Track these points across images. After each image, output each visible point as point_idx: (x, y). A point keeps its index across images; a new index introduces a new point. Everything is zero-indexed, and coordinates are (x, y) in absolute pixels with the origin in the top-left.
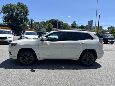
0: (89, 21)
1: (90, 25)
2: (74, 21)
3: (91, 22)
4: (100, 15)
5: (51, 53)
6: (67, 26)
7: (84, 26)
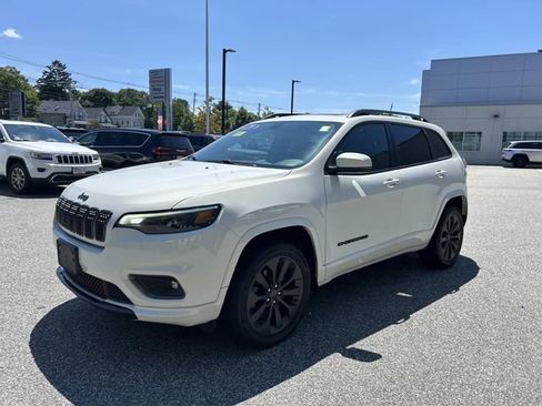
0: (151, 72)
1: (160, 90)
2: (55, 63)
3: (160, 79)
4: (225, 51)
5: (366, 236)
6: (18, 86)
7: (112, 94)
